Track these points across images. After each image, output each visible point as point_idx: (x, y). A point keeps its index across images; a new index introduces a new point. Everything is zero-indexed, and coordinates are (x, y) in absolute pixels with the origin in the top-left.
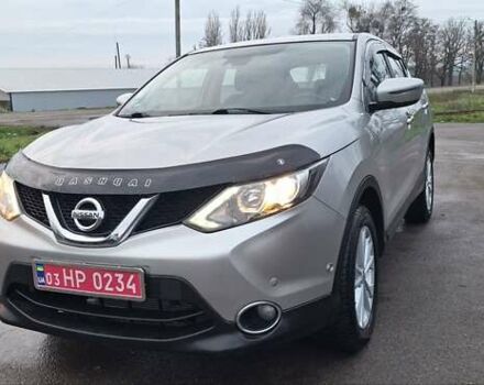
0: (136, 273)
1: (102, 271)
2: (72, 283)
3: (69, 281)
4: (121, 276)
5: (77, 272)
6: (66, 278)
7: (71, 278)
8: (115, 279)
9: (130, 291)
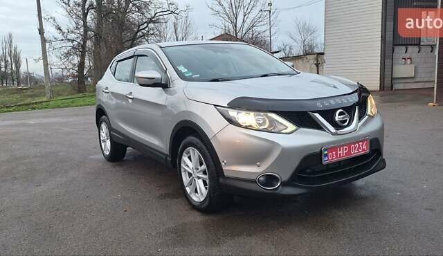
0: (367, 140)
1: (354, 143)
2: (342, 154)
3: (340, 154)
4: (361, 143)
5: (345, 147)
6: (339, 152)
7: (341, 152)
8: (359, 145)
9: (363, 150)
